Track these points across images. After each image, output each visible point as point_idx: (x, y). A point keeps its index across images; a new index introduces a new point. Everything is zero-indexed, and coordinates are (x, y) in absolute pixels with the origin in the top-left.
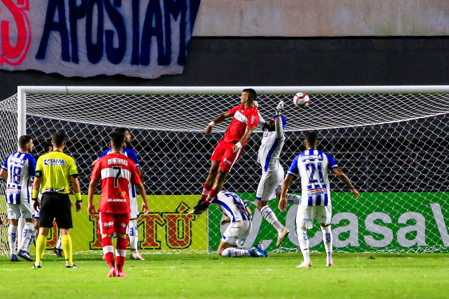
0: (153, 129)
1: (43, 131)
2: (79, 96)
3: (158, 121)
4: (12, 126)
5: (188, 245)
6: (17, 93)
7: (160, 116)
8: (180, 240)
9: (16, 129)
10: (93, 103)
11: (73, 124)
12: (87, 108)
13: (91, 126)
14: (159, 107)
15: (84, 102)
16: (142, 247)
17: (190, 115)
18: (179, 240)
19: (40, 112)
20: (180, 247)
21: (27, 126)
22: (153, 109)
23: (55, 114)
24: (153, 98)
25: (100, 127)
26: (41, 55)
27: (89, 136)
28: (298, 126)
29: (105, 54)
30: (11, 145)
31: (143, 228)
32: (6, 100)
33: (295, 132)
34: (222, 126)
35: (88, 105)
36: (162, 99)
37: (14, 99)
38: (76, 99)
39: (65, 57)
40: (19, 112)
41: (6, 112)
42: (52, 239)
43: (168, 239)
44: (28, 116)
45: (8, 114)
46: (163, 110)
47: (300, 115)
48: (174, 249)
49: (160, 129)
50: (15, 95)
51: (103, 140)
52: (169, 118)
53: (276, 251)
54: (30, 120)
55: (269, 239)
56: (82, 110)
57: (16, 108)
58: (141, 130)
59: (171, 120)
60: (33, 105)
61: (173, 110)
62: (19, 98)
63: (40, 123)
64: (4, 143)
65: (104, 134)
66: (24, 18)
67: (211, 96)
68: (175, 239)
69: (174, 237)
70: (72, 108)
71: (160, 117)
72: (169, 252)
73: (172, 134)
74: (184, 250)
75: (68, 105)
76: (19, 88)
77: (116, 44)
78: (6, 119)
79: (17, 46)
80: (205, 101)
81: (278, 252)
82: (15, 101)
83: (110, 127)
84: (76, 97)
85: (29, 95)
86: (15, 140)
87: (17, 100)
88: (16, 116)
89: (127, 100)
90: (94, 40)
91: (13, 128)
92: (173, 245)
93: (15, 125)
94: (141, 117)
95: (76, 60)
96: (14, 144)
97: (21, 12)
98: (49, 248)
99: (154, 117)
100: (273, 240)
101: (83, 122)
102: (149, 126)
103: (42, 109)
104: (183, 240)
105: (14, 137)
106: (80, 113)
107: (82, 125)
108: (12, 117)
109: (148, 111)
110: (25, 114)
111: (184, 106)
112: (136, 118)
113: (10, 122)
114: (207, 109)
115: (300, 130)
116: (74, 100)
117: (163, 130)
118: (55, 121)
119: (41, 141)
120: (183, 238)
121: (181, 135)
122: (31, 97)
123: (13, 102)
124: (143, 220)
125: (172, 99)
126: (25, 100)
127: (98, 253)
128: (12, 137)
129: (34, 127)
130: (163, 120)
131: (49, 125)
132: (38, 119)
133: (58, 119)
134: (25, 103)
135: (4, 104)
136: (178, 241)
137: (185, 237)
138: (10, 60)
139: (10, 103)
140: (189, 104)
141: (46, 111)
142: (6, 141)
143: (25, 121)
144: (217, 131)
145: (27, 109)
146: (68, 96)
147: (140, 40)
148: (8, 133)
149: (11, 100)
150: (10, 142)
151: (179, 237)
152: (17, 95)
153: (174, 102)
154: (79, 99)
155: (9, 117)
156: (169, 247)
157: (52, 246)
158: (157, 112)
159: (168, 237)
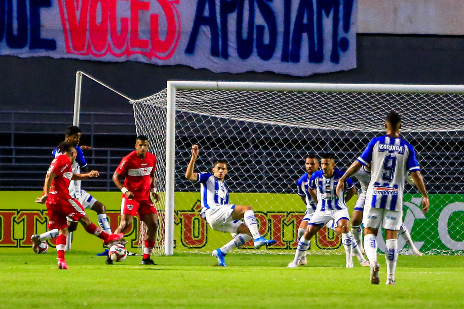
0: (305, 126)
1: (193, 127)
2: (230, 92)
3: (310, 118)
4: (161, 121)
5: (338, 245)
6: (167, 87)
7: (312, 113)
8: (331, 241)
9: (165, 124)
10: (244, 100)
11: (223, 120)
12: (237, 105)
13: (242, 123)
14: (311, 105)
15: (235, 98)
16: (291, 247)
17: (342, 113)
18: (329, 240)
19: (190, 108)
20: (330, 248)
21: (177, 121)
22: (305, 107)
23: (205, 110)
24: (305, 95)
25: (250, 124)
26: (190, 49)
27: (240, 133)
28: (452, 126)
29: (255, 50)
30: (160, 140)
31: (292, 228)
32: (155, 95)
33: (450, 132)
34: (375, 125)
35: (239, 101)
36: (314, 96)
37: (164, 93)
38: (227, 95)
39: (215, 52)
40: (168, 107)
41: (155, 107)
42: (200, 237)
43: (318, 239)
44: (177, 112)
45: (157, 110)
46: (315, 107)
47: (454, 115)
48: (324, 249)
49: (311, 127)
50: (165, 90)
51: (253, 137)
52: (321, 115)
53: (428, 253)
54: (179, 116)
55: (420, 241)
56: (232, 106)
57: (165, 103)
58: (292, 128)
59: (323, 118)
60: (182, 100)
61: (325, 108)
62: (168, 92)
63: (190, 119)
64: (152, 138)
65: (254, 131)
66: (174, 12)
67: (365, 94)
68: (325, 239)
69: (324, 238)
70: (223, 104)
71: (311, 115)
72: (319, 252)
73: (324, 132)
74: (334, 251)
75: (218, 101)
76: (169, 83)
77: (267, 40)
78: (156, 114)
79: (166, 40)
80: (358, 99)
81: (430, 254)
82: (164, 96)
83: (261, 124)
84: (227, 93)
85: (179, 90)
86: (164, 136)
87: (166, 95)
88: (165, 111)
89: (279, 96)
90: (245, 35)
91: (162, 123)
92: (323, 245)
93: (164, 120)
94: (293, 114)
95: (225, 55)
96: (162, 140)
97: (172, 6)
98: (197, 246)
99: (306, 115)
100: (425, 242)
101: (234, 119)
102: (301, 123)
103: (191, 104)
104: (333, 240)
105: (163, 133)
106: (231, 109)
107: (233, 122)
108: (161, 112)
109: (300, 108)
110: (175, 109)
111: (337, 104)
112: (287, 115)
113: (159, 117)
114: (360, 107)
115: (455, 130)
116: (224, 96)
117: (315, 128)
118: (205, 117)
119: (190, 137)
120: (333, 238)
121: (333, 133)
122: (181, 92)
123: (162, 97)
124: (292, 220)
125: (324, 96)
126: (175, 95)
127: (246, 253)
128: (161, 132)
129: (184, 122)
130: (315, 117)
131: (199, 121)
132: (187, 114)
133: (208, 115)
134: (175, 98)
135: (154, 99)
136: (328, 242)
137: (335, 238)
138: (158, 54)
139: (160, 98)
140: (342, 101)
141: (196, 107)
142: (155, 137)
143: (174, 116)
144: (370, 130)
145: (176, 104)
146: (219, 92)
147: (291, 37)
148: (157, 128)
149: (161, 95)
150: (159, 137)
151: (329, 238)
152: (166, 90)
153: (327, 99)
154: (229, 95)
155: (158, 113)
156: (319, 248)
157: (200, 244)
158: (309, 109)
159: (318, 237)
